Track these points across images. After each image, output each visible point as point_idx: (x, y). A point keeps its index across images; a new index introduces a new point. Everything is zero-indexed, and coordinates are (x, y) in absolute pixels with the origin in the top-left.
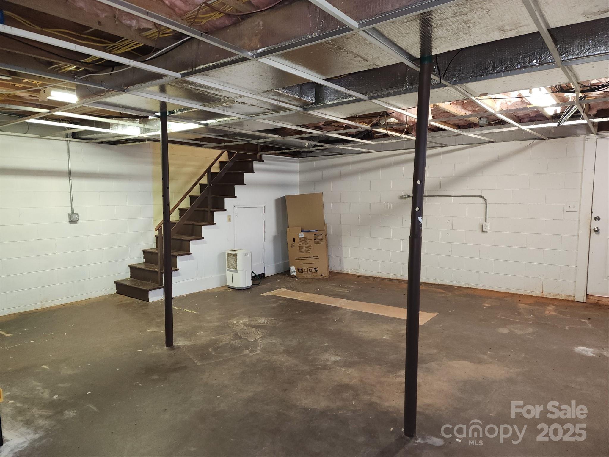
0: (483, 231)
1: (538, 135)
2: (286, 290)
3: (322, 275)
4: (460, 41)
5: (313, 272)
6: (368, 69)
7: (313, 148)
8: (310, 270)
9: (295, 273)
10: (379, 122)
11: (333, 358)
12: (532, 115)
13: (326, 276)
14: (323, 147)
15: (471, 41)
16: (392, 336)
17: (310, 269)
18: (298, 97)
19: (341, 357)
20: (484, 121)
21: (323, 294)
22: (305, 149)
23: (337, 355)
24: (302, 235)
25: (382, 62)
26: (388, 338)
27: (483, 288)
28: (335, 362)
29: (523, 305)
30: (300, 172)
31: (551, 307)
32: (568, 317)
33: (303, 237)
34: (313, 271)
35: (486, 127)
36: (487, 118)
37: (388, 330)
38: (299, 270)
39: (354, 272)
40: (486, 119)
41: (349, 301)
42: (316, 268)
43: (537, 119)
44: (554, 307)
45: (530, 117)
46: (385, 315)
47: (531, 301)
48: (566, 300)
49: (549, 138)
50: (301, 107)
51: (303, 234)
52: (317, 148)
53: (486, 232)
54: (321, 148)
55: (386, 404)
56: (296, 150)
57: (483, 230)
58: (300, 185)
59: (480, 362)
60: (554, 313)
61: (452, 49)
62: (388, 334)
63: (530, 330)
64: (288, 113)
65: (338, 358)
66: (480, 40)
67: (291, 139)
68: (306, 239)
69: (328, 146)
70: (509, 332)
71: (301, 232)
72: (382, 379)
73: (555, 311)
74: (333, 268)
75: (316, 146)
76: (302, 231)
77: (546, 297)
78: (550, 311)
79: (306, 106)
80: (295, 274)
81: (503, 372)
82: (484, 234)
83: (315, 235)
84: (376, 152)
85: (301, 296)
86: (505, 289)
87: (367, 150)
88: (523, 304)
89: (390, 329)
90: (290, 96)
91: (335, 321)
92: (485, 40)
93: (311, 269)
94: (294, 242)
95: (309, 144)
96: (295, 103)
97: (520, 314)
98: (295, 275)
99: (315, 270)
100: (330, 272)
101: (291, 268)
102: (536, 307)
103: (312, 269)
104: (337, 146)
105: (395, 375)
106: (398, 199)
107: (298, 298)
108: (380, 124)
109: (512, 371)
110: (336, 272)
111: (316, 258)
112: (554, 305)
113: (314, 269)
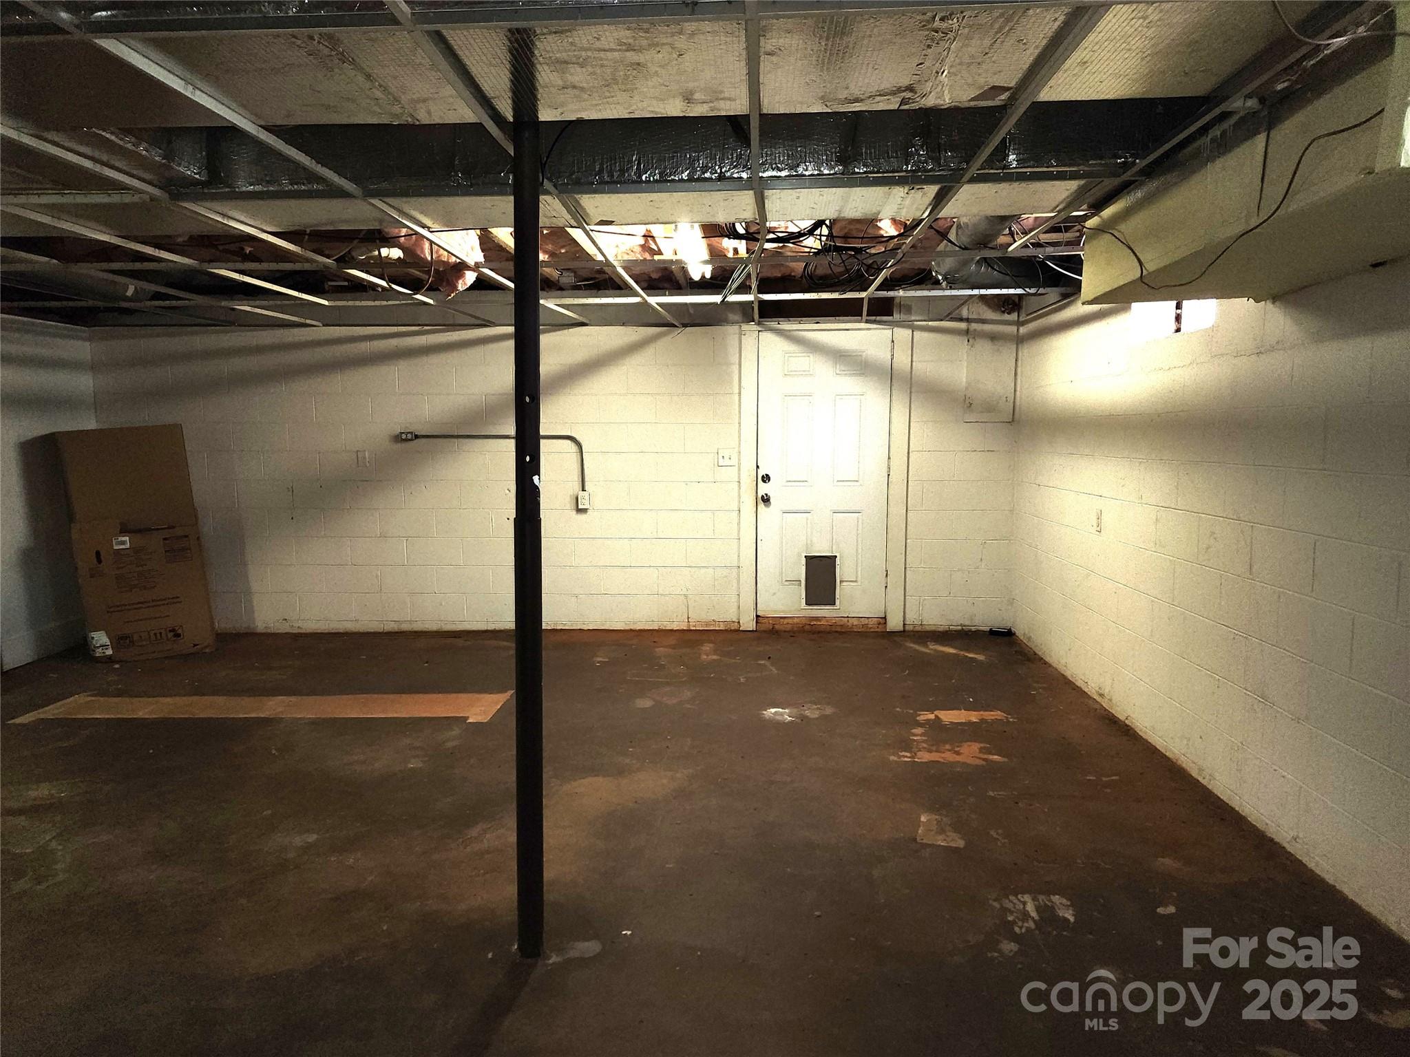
0: (580, 511)
1: (670, 319)
2: (90, 698)
3: (195, 645)
4: (608, 103)
5: (168, 640)
6: (389, 123)
7: (148, 303)
8: (158, 635)
9: (107, 649)
10: (350, 253)
11: (298, 841)
12: (655, 276)
13: (206, 647)
14: (179, 302)
15: (627, 109)
16: (426, 759)
17: (155, 634)
18: (164, 161)
19: (318, 834)
20: (568, 279)
21: (215, 692)
22: (120, 303)
23: (308, 831)
24: (124, 542)
25: (429, 113)
26: (420, 765)
27: (586, 628)
28: (307, 848)
29: (661, 649)
30: (94, 367)
31: (707, 647)
32: (738, 660)
33: (128, 546)
34: (167, 636)
35: (570, 291)
36: (575, 272)
37: (416, 748)
38: (120, 641)
39: (284, 628)
40: (573, 274)
41: (293, 699)
42: (177, 628)
43: (661, 285)
44: (711, 645)
45: (650, 280)
46: (395, 715)
47: (672, 640)
48: (726, 630)
49: (685, 326)
50: (160, 188)
51: (127, 539)
52: (157, 303)
53: (584, 511)
54: (174, 303)
55: (463, 907)
56: (91, 303)
57: (579, 507)
58: (98, 403)
59: (621, 772)
60: (715, 657)
61: (586, 116)
62: (417, 756)
63: (688, 694)
64: (115, 198)
65: (312, 838)
66: (642, 110)
67: (91, 271)
68: (135, 550)
69: (199, 300)
70: (654, 703)
71: (121, 533)
72: (436, 857)
73: (715, 652)
74: (222, 625)
75: (157, 296)
76: (124, 531)
77: (694, 628)
78: (707, 653)
79: (178, 188)
80: (109, 652)
81: (665, 781)
82: (582, 517)
83: (165, 539)
84: (324, 326)
85: (146, 709)
86: (626, 624)
87: (302, 320)
88: (662, 647)
89: (417, 744)
90: (140, 154)
91: (274, 752)
92: (652, 111)
93: (161, 633)
94: (100, 561)
95: (136, 288)
96: (147, 176)
97: (662, 667)
98: (107, 653)
99: (172, 634)
100: (218, 635)
101: (93, 638)
102: (684, 650)
103: (163, 631)
104: (223, 303)
105: (461, 840)
106: (390, 441)
107: (141, 714)
108: (353, 258)
109: (678, 775)
110: (234, 632)
111: (175, 600)
112: (711, 642)
113: (170, 631)
